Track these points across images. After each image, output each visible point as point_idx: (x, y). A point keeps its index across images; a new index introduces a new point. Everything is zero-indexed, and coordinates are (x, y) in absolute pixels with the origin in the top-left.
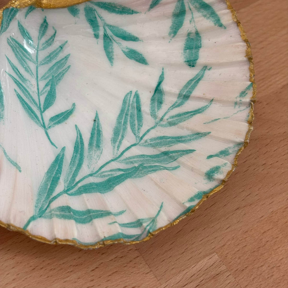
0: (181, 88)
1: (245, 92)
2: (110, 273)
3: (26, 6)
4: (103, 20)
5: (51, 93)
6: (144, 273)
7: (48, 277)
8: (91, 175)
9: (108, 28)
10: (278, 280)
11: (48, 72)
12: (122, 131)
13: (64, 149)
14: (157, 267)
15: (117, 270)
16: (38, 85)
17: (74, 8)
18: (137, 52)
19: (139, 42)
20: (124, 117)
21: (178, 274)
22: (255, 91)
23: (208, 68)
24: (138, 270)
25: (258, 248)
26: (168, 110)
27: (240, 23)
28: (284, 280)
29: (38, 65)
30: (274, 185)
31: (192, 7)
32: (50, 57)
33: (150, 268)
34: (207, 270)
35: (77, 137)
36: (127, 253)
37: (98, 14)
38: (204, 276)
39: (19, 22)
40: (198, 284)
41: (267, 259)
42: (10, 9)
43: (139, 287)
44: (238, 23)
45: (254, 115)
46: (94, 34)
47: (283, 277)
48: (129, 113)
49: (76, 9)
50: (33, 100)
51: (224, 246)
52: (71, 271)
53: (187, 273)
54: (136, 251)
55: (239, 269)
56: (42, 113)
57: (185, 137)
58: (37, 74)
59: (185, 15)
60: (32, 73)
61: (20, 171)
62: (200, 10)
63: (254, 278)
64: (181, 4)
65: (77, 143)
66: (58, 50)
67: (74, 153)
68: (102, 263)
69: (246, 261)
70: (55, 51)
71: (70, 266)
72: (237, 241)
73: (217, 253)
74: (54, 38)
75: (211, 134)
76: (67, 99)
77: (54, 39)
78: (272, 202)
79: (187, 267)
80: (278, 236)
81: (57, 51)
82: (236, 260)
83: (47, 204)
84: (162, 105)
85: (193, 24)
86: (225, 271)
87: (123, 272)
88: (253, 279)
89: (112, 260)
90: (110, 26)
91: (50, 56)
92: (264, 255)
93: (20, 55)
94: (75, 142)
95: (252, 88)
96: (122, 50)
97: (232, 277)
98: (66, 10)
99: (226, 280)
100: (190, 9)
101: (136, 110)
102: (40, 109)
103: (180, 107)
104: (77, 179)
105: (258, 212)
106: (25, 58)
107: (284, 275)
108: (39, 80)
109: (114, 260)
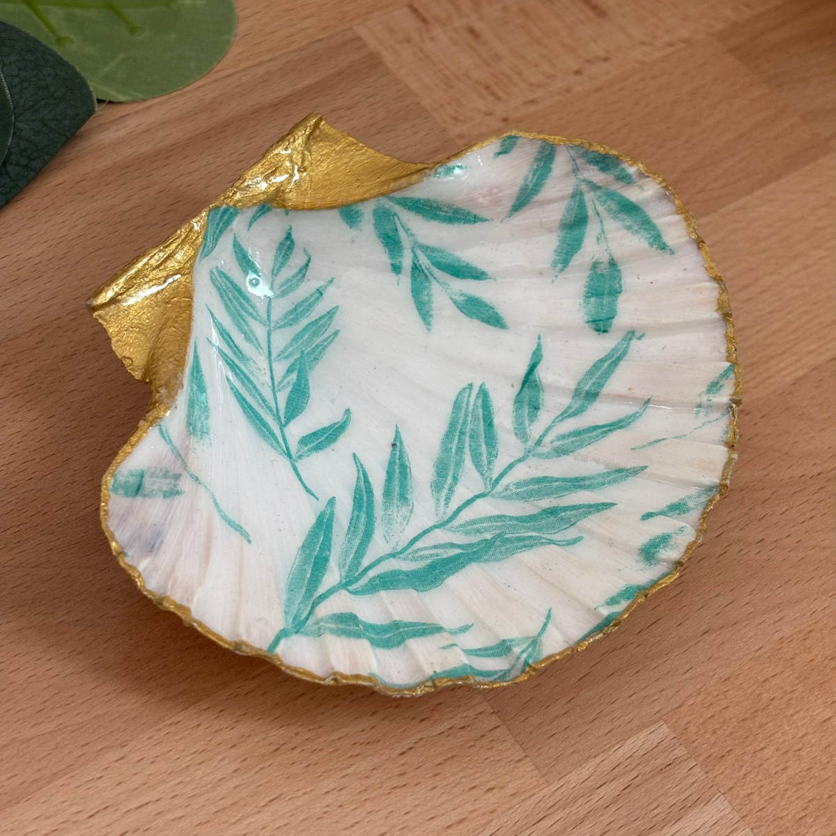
0: (579, 378)
1: (717, 383)
2: (441, 759)
3: (255, 204)
4: (412, 235)
5: (300, 386)
6: (510, 761)
7: (308, 766)
8: (393, 555)
9: (421, 252)
10: (797, 777)
11: (291, 344)
12: (452, 467)
13: (332, 502)
14: (539, 749)
15: (454, 754)
16: (271, 371)
17: (352, 210)
18: (483, 303)
19: (489, 280)
20: (457, 438)
21: (584, 763)
22: (739, 380)
23: (637, 335)
24: (499, 755)
25: (754, 712)
26: (553, 422)
27: (703, 242)
28: (811, 778)
29: (272, 329)
30: (783, 583)
31: (600, 209)
32: (296, 313)
33: (524, 750)
34: (646, 756)
35: (358, 478)
36: (474, 719)
37: (401, 223)
38: (640, 767)
39: (235, 238)
40: (628, 784)
41: (774, 734)
42: (222, 208)
43: (502, 788)
44: (699, 243)
45: (737, 430)
46: (392, 265)
47: (808, 771)
48: (468, 430)
49: (355, 211)
50: (264, 401)
51: (680, 707)
52: (357, 755)
53: (604, 762)
54: (494, 717)
55: (715, 755)
56: (282, 427)
57: (593, 478)
58: (269, 347)
59: (586, 226)
60: (259, 345)
61: (249, 541)
62: (618, 215)
63: (747, 773)
64: (577, 204)
65: (357, 489)
66: (314, 298)
67: (353, 511)
68: (421, 739)
69: (727, 738)
70: (306, 300)
71: (355, 743)
72: (706, 698)
73: (666, 721)
74: (306, 272)
75: (648, 470)
76: (333, 401)
77: (304, 275)
78: (780, 620)
79: (603, 749)
80: (794, 689)
81: (311, 300)
82: (708, 736)
83: (309, 608)
84: (539, 413)
85: (605, 245)
86: (685, 757)
87: (469, 758)
88: (745, 775)
89: (443, 733)
90: (425, 249)
91: (295, 309)
92: (766, 727)
93: (235, 308)
94: (354, 488)
95: (732, 375)
96: (452, 299)
97: (700, 770)
98: (335, 213)
99: (688, 776)
100: (598, 214)
101: (482, 424)
102: (279, 418)
103: (579, 415)
104: (365, 562)
105: (751, 638)
106: (244, 313)
107: (811, 768)
108: (273, 360)
109: (446, 733)
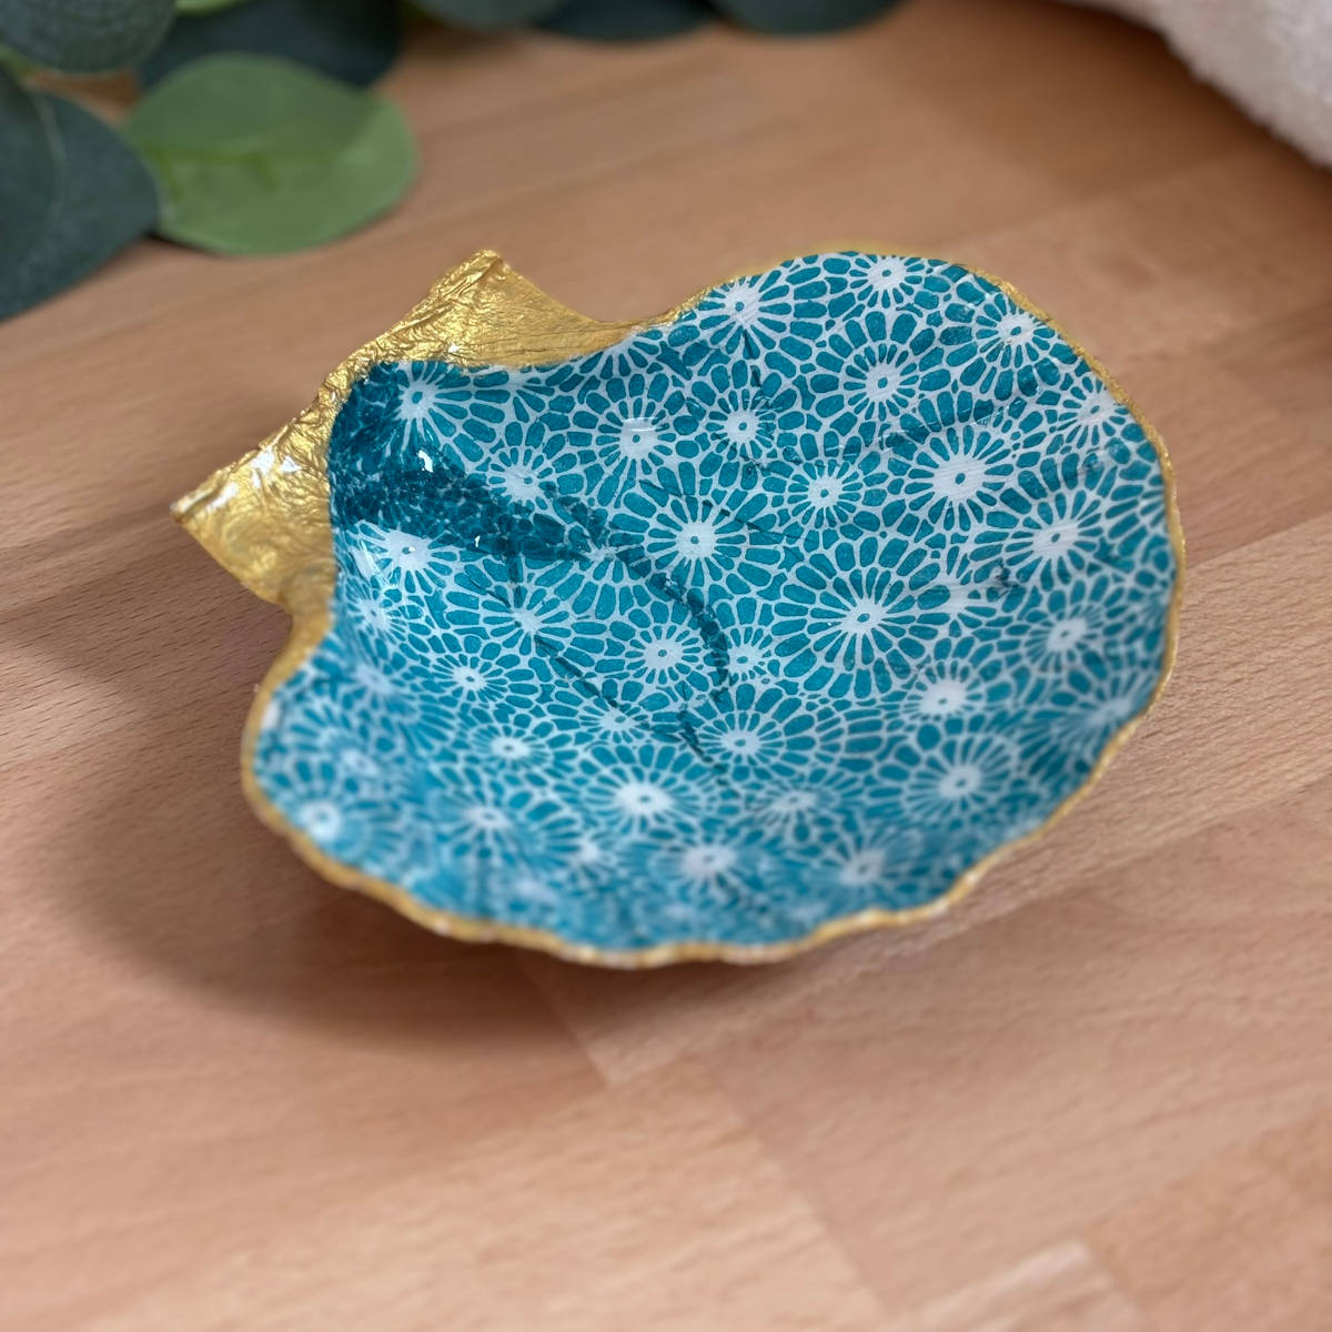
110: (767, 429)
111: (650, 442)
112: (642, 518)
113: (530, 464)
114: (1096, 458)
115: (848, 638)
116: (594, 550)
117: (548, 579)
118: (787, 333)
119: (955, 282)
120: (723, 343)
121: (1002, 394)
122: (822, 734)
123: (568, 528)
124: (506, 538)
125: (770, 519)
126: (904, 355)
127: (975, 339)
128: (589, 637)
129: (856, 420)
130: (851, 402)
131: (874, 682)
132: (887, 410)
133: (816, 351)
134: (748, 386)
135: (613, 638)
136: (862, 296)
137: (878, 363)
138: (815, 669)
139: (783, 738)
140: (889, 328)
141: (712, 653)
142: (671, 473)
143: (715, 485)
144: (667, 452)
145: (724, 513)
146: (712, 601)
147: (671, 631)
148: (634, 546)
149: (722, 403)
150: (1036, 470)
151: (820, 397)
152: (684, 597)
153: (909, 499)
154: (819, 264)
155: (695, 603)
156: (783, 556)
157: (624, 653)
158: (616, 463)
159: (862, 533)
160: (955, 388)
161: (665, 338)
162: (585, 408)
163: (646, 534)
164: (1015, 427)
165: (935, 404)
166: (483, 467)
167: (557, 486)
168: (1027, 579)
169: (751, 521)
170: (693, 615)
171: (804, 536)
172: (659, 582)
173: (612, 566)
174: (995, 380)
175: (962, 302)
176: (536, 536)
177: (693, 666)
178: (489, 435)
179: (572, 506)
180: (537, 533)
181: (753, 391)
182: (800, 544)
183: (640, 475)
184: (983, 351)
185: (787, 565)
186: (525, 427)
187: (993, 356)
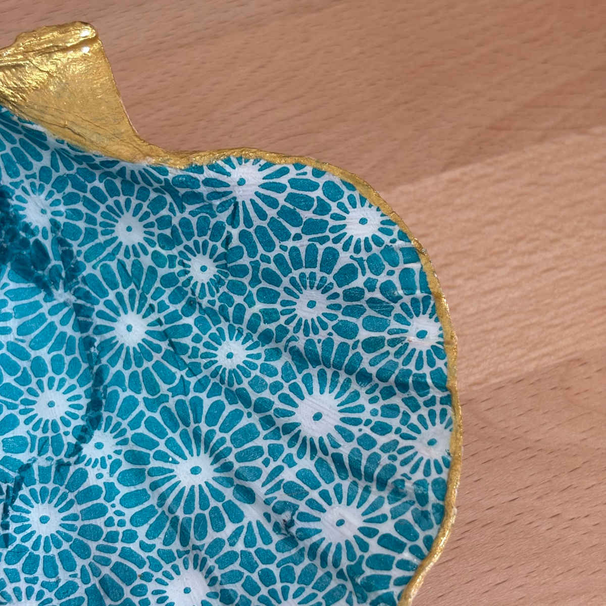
110: (218, 282)
111: (137, 237)
112: (106, 287)
113: (51, 201)
114: (404, 486)
115: (173, 481)
116: (61, 291)
117: (15, 295)
118: (264, 224)
119: (405, 263)
120: (217, 202)
121: (383, 376)
122: (98, 553)
123: (54, 262)
124: (5, 245)
125: (185, 348)
126: (336, 296)
127: (391, 318)
128: (14, 358)
129: (278, 319)
130: (284, 303)
131: (165, 530)
132: (302, 327)
133: (277, 250)
134: (219, 244)
135: (29, 369)
136: (333, 229)
137: (315, 288)
138: (139, 487)
139: (74, 535)
140: (336, 268)
141: (83, 426)
142: (142, 268)
143: (165, 298)
144: (145, 252)
145: (159, 322)
146: (111, 384)
147: (72, 388)
148: (89, 305)
149: (196, 243)
150: (366, 454)
151: (264, 284)
152: (96, 368)
153: (278, 405)
154: (321, 181)
155: (99, 377)
156: (177, 382)
157: (27, 387)
158: (108, 237)
159: (237, 403)
160: (355, 346)
161: (170, 177)
162: (101, 186)
163: (102, 301)
164: (377, 406)
165: (335, 347)
166: (16, 185)
167: (62, 227)
168: (302, 539)
169: (173, 340)
170: (94, 385)
171: (199, 377)
172: (88, 343)
173: (66, 310)
174: (384, 362)
175: (398, 285)
176: (27, 255)
177: (62, 429)
178: (28, 166)
179: (64, 248)
180: (30, 254)
181: (221, 250)
182: (193, 380)
183: (120, 256)
184: (390, 333)
185: (175, 392)
186: (55, 175)
187: (393, 343)
